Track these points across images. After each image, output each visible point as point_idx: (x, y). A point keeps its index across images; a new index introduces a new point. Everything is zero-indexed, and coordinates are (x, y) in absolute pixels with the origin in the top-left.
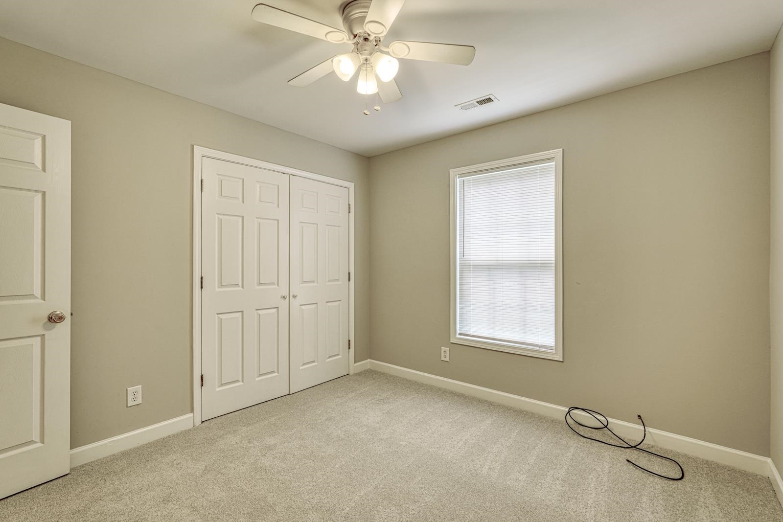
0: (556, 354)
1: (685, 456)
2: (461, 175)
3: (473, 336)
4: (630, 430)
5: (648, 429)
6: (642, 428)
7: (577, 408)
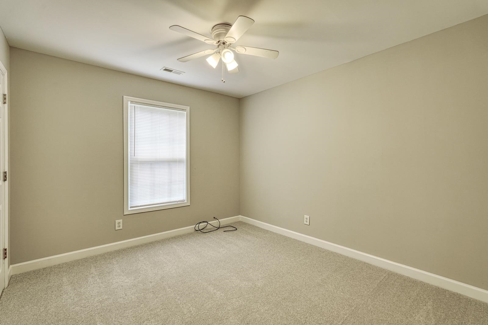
0: (187, 203)
1: (231, 223)
2: (132, 102)
3: (141, 206)
4: (215, 223)
5: (219, 220)
6: (218, 221)
7: (200, 223)
